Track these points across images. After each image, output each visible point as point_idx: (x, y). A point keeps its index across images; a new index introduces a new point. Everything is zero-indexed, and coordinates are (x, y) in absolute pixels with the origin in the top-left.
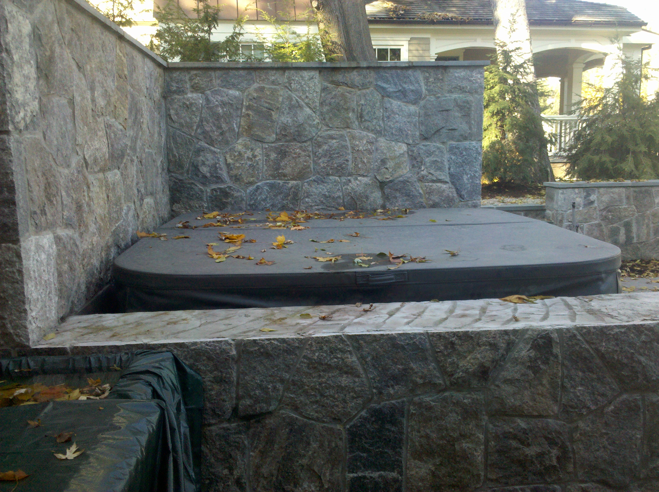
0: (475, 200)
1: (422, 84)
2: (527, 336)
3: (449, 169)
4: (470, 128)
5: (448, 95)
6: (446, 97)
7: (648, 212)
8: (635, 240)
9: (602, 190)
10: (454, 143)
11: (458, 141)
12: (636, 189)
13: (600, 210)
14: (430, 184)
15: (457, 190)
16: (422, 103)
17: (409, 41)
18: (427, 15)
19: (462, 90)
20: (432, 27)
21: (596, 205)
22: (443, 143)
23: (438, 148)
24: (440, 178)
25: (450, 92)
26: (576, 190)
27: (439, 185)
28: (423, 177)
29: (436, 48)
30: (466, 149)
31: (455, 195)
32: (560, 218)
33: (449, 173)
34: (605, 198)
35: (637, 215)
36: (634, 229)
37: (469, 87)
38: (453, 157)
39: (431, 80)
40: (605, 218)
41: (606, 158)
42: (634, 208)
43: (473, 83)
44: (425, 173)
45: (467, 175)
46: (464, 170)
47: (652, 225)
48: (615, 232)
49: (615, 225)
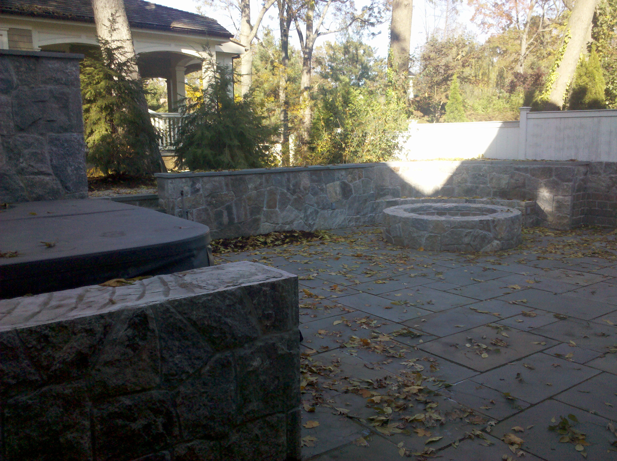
0: (81, 191)
1: (13, 73)
2: (123, 317)
3: (51, 160)
4: (69, 120)
5: (42, 86)
6: (40, 87)
7: (244, 196)
8: (236, 221)
9: (205, 179)
10: (54, 135)
11: (59, 132)
12: (233, 178)
13: (205, 197)
14: (32, 177)
15: (61, 181)
16: (14, 92)
17: (8, 31)
18: (26, 7)
19: (57, 81)
20: (32, 20)
21: (201, 192)
22: (41, 134)
23: (37, 140)
24: (42, 170)
25: (45, 82)
26: (184, 180)
27: (42, 177)
28: (22, 169)
29: (39, 41)
30: (67, 141)
31: (60, 187)
32: (171, 205)
33: (52, 165)
34: (208, 186)
35: (235, 199)
36: (234, 211)
37: (64, 79)
38: (54, 149)
39: (22, 69)
40: (210, 204)
41: (208, 152)
42: (233, 193)
43: (68, 75)
44: (24, 165)
45: (71, 166)
46: (67, 161)
47: (248, 207)
48: (219, 215)
49: (218, 209)
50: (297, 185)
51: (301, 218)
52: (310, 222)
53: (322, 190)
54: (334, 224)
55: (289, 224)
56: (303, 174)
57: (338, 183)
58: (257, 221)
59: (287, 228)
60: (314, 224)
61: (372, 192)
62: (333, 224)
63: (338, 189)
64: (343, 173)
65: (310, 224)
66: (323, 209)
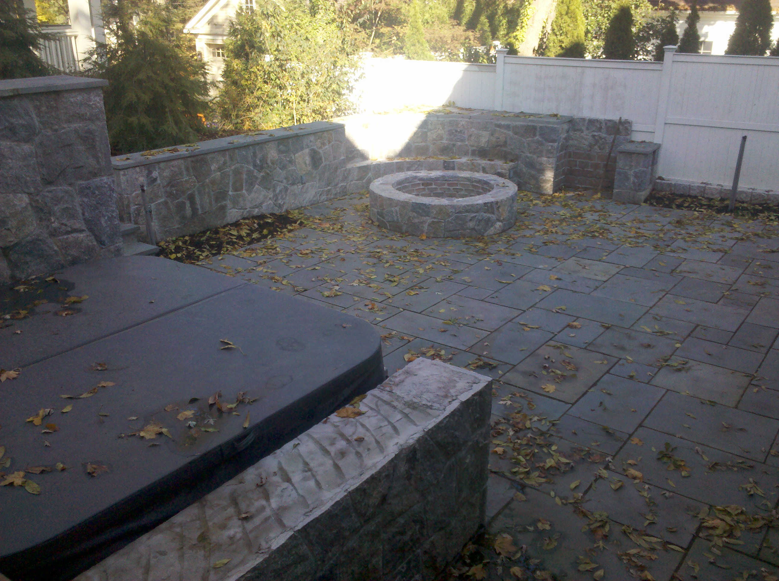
0: (117, 243)
1: (34, 116)
3: (83, 214)
4: (98, 162)
5: (65, 126)
6: (64, 128)
7: (207, 180)
8: (200, 212)
9: (162, 165)
10: (83, 183)
11: (88, 179)
12: (194, 159)
13: (164, 187)
14: (66, 237)
15: (96, 236)
16: (37, 139)
19: (81, 117)
21: (159, 181)
22: (71, 185)
23: (67, 192)
24: (75, 227)
25: (69, 121)
26: (138, 169)
27: (75, 235)
28: (55, 230)
30: (98, 188)
31: (95, 243)
32: (126, 203)
33: (84, 219)
34: (166, 173)
35: (198, 185)
36: (198, 200)
37: (88, 114)
38: (86, 200)
39: (43, 109)
42: (195, 178)
43: (92, 108)
44: (56, 225)
45: (104, 216)
46: (100, 212)
47: (212, 193)
48: (181, 207)
49: (179, 200)
50: (264, 160)
51: (270, 198)
52: (280, 202)
53: (291, 162)
54: (305, 201)
55: (257, 207)
56: (271, 145)
57: (307, 151)
58: (223, 208)
59: (256, 212)
60: (284, 203)
61: (343, 158)
62: (303, 200)
63: (308, 159)
64: (312, 138)
65: (280, 204)
66: (293, 184)
